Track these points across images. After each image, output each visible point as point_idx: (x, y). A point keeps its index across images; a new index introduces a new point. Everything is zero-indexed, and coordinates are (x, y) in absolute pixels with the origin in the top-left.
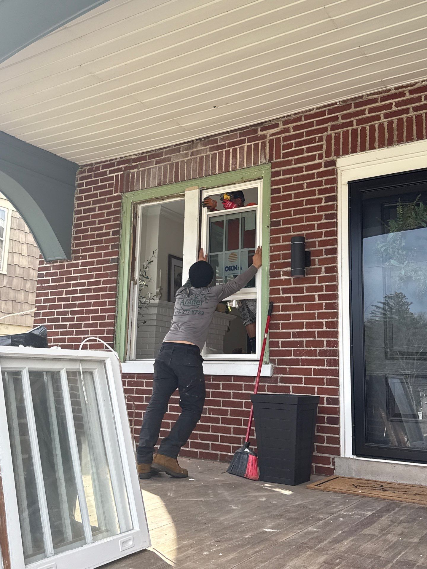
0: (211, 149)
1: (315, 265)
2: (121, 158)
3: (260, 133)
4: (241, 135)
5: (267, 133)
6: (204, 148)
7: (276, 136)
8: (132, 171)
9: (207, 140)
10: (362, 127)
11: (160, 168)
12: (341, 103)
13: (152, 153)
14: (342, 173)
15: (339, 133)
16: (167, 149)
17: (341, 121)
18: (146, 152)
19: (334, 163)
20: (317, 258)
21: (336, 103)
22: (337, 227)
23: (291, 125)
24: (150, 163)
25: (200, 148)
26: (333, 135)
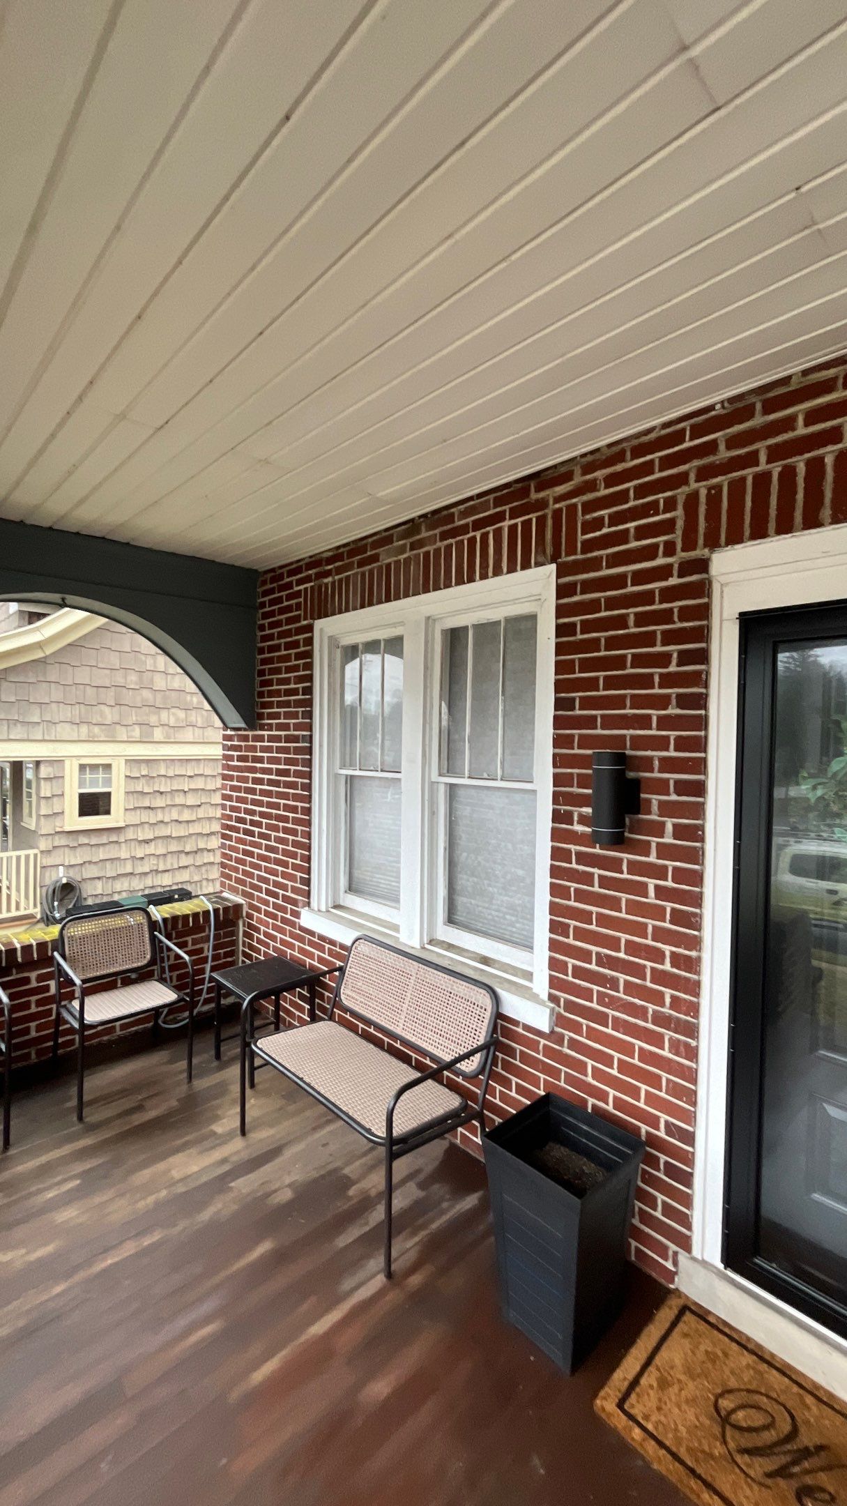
0: (444, 536)
1: (649, 813)
2: (311, 557)
3: (534, 496)
4: (498, 502)
5: (548, 495)
6: (431, 533)
7: (568, 502)
8: (326, 580)
9: (436, 517)
10: (785, 467)
11: (363, 574)
12: (726, 404)
13: (352, 546)
14: (726, 590)
15: (719, 487)
16: (375, 538)
17: (724, 454)
18: (344, 545)
19: (702, 565)
20: (655, 799)
21: (711, 408)
22: (706, 729)
23: (600, 474)
24: (348, 567)
25: (424, 534)
26: (703, 493)
